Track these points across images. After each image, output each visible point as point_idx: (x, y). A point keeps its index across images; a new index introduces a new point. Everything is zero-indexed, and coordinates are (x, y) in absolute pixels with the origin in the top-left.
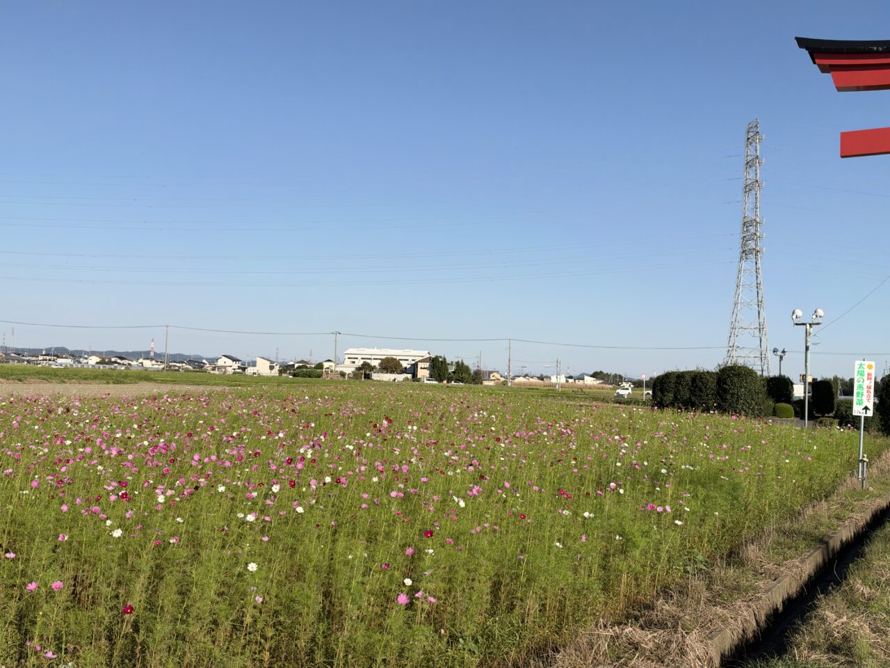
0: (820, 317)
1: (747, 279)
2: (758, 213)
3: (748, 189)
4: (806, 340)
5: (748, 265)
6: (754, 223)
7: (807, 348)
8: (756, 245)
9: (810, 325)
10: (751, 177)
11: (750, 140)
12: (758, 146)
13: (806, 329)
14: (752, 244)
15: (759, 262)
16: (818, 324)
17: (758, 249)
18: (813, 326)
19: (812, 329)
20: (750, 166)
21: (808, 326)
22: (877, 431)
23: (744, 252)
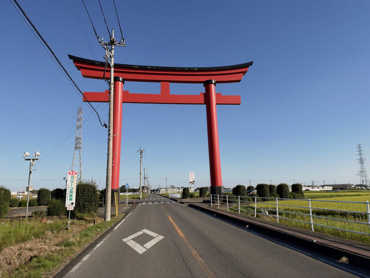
0: (38, 156)
1: (77, 156)
2: (81, 136)
3: (78, 128)
4: (30, 168)
5: (77, 152)
6: (80, 139)
7: (30, 172)
8: (80, 145)
9: (33, 160)
10: (79, 124)
11: (79, 112)
12: (81, 115)
13: (31, 162)
14: (78, 145)
15: (81, 151)
16: (37, 159)
17: (80, 147)
18: (35, 161)
19: (34, 162)
20: (79, 121)
21: (32, 161)
22: (65, 215)
23: (76, 147)
